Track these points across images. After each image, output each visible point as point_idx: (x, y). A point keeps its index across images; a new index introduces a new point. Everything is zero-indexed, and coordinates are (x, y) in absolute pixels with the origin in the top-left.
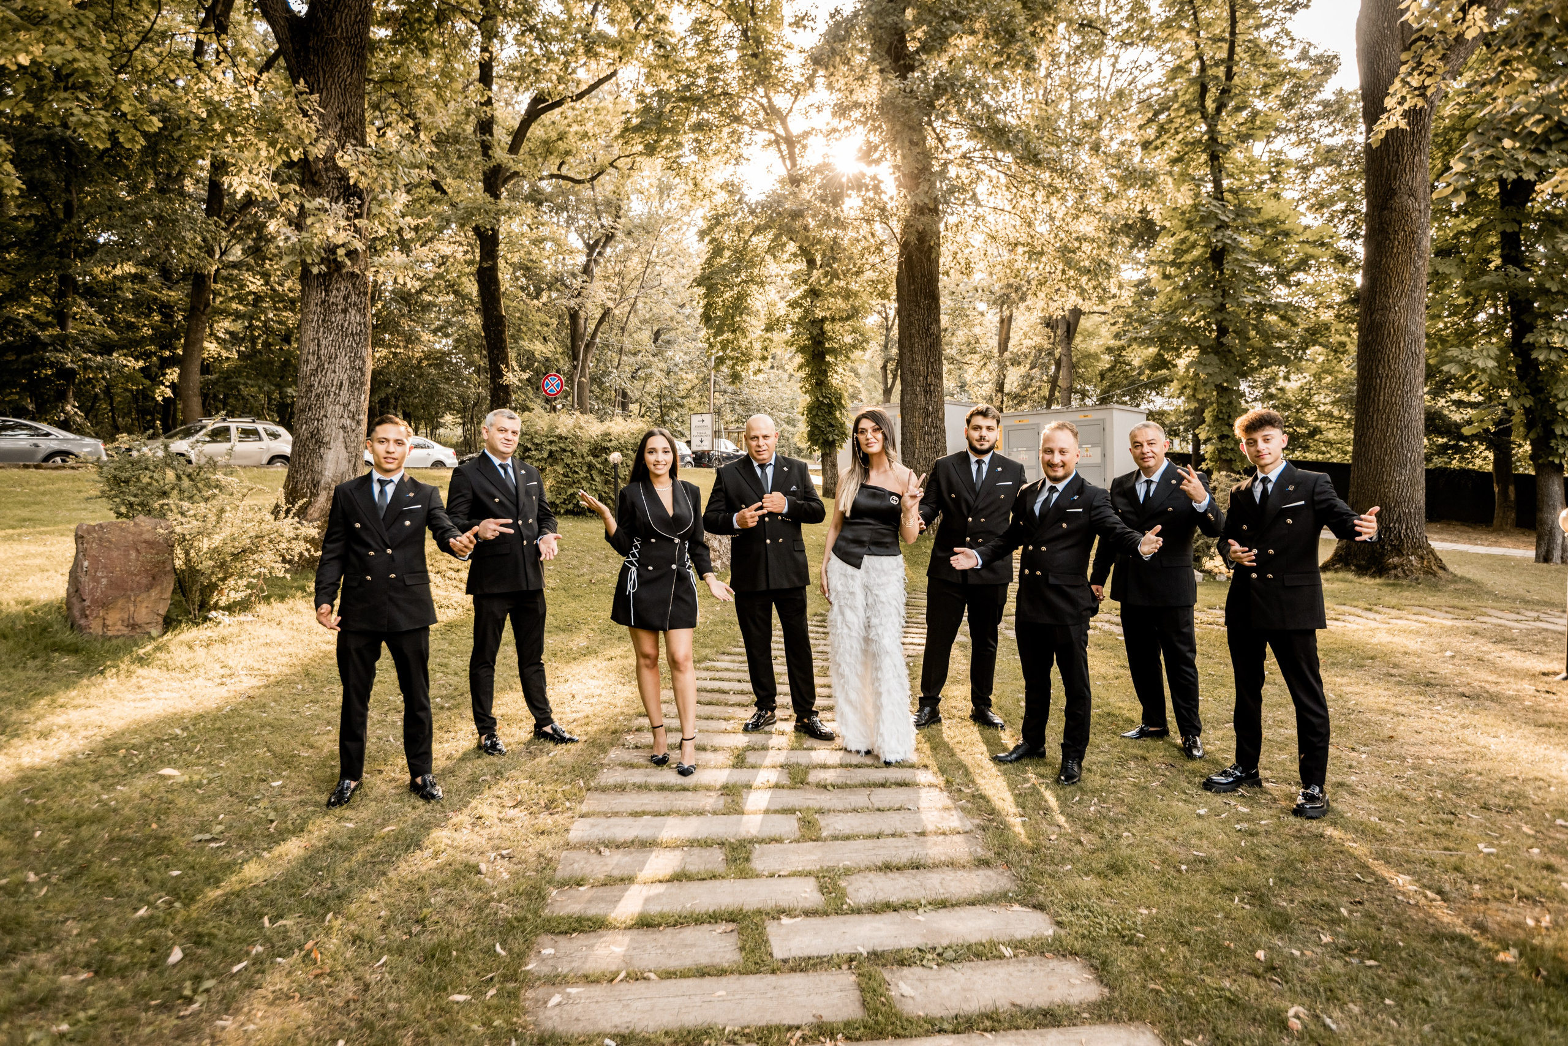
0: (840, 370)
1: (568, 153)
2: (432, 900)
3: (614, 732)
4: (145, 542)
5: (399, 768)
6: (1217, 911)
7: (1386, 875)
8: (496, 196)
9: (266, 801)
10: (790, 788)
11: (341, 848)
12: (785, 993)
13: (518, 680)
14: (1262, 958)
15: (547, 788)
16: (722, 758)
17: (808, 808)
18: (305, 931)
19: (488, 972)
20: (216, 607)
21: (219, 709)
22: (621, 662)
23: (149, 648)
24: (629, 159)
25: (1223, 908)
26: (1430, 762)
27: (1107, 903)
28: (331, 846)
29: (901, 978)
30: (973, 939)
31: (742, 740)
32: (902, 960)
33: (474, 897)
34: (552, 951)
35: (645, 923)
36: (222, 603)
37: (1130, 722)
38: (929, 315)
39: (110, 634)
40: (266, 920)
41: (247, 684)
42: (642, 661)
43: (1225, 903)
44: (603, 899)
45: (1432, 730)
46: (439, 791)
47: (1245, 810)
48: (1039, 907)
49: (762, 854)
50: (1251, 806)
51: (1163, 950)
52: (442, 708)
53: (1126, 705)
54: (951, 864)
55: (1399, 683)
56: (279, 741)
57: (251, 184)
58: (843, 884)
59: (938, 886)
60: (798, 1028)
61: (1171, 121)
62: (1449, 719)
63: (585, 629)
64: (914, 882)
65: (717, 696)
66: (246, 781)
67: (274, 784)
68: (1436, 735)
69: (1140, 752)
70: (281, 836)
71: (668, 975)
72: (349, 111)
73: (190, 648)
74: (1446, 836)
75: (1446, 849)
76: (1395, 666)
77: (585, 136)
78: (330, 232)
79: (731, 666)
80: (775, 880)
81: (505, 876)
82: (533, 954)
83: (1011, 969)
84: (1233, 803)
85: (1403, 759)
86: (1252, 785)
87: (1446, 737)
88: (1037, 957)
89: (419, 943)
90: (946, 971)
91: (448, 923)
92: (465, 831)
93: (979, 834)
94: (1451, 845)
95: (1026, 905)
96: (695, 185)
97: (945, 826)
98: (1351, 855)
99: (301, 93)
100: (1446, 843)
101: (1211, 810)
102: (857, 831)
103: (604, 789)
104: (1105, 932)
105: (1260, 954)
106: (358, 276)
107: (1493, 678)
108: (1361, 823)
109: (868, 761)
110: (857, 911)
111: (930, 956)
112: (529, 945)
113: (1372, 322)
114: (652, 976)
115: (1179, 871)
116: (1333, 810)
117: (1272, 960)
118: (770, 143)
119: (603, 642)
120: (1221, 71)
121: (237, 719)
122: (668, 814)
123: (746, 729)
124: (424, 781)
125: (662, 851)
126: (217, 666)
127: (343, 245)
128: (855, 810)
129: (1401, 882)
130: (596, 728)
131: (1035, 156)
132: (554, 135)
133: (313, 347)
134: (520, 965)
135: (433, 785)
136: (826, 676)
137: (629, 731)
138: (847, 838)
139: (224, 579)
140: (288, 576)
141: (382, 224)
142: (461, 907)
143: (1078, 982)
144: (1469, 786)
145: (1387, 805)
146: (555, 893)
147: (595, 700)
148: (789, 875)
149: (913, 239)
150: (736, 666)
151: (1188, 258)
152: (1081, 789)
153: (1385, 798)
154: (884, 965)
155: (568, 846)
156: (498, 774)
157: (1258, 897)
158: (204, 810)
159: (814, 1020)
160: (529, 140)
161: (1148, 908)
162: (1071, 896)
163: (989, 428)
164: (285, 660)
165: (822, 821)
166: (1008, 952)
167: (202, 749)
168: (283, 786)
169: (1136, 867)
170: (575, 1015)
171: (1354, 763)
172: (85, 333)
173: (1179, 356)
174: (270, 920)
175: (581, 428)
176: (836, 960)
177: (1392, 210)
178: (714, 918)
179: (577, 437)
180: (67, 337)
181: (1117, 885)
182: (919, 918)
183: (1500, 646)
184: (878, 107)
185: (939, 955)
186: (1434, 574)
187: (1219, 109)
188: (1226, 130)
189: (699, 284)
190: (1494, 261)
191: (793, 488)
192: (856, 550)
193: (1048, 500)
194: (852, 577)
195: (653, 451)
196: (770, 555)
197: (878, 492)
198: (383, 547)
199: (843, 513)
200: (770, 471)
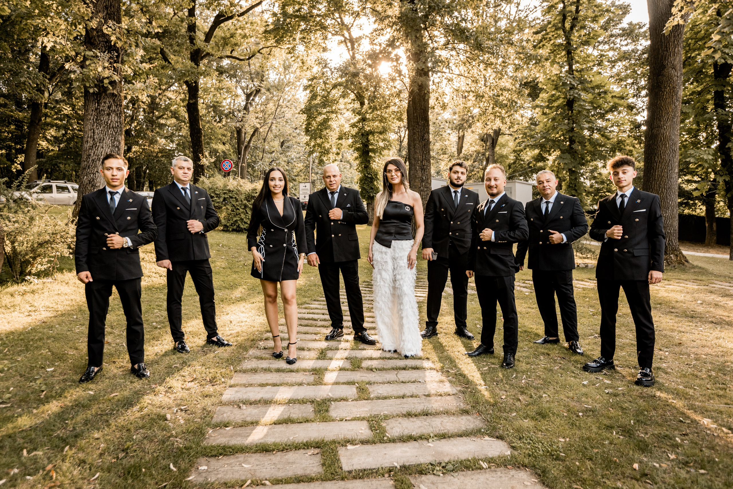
0: (377, 160)
1: (236, 45)
2: (135, 437)
3: (253, 340)
5: (125, 361)
6: (603, 440)
7: (696, 418)
8: (198, 65)
9: (42, 379)
10: (351, 370)
11: (83, 406)
13: (200, 313)
14: (637, 469)
15: (212, 371)
16: (313, 354)
17: (362, 382)
18: (49, 458)
19: (163, 482)
20: (30, 274)
21: (24, 328)
22: (258, 304)
24: (268, 50)
25: (608, 439)
26: (704, 357)
27: (540, 435)
28: (77, 405)
29: (421, 482)
30: (463, 457)
31: (324, 344)
32: (421, 471)
33: (160, 435)
34: (206, 468)
35: (264, 449)
36: (33, 271)
37: (537, 335)
38: (424, 129)
40: (25, 452)
41: (44, 315)
42: (267, 299)
43: (609, 435)
44: (239, 435)
45: (701, 340)
46: (147, 373)
47: (610, 382)
48: (500, 438)
49: (336, 407)
50: (611, 380)
51: (577, 463)
52: (156, 328)
53: (534, 327)
54: (447, 413)
55: (677, 316)
56: (56, 346)
57: (55, 42)
58: (384, 424)
59: (439, 425)
61: (547, 34)
62: (709, 334)
63: (240, 289)
64: (425, 423)
65: (310, 322)
66: (32, 368)
67: (48, 370)
68: (704, 343)
69: (546, 351)
70: (47, 400)
71: (277, 482)
72: (111, 5)
73: (12, 295)
74: (725, 397)
75: (726, 404)
76: (673, 308)
77: (245, 36)
78: (100, 69)
79: (319, 306)
80: (343, 423)
81: (182, 422)
82: (193, 470)
83: (487, 476)
84: (601, 378)
85: (689, 355)
86: (610, 369)
87: (709, 344)
88: (502, 468)
89: (122, 464)
90: (448, 478)
91: (144, 451)
92: (161, 396)
93: (461, 396)
94: (729, 402)
95: (492, 437)
96: (303, 63)
97: (441, 390)
98: (674, 407)
100: (725, 401)
101: (589, 382)
102: (390, 394)
103: (245, 372)
104: (541, 452)
105: (636, 466)
106: (116, 96)
107: (726, 314)
108: (675, 389)
109: (395, 356)
110: (393, 441)
111: (438, 468)
112: (192, 464)
113: (652, 134)
114: (267, 482)
115: (578, 416)
116: (657, 382)
117: (644, 470)
118: (342, 42)
119: (249, 295)
120: (573, 8)
121: (35, 334)
122: (281, 385)
123: (327, 339)
124: (139, 366)
125: (277, 406)
126: (27, 306)
127: (108, 78)
128: (389, 382)
129: (706, 423)
130: (242, 338)
131: (480, 45)
132: (228, 35)
133: (90, 134)
134: (185, 477)
135: (144, 369)
136: (370, 312)
137: (261, 340)
138: (385, 398)
139: (34, 258)
141: (130, 67)
142: (152, 441)
143: (529, 484)
144: (729, 369)
145: (687, 379)
146: (211, 431)
147: (243, 324)
148: (352, 420)
149: (416, 89)
150: (322, 307)
151: (555, 104)
152: (516, 370)
153: (685, 376)
154: (410, 474)
155: (221, 404)
156: (184, 363)
157: (627, 432)
160: (215, 37)
161: (564, 438)
162: (518, 430)
163: (462, 173)
164: (68, 303)
165: (371, 388)
166: (485, 465)
167: (9, 351)
168: (53, 371)
169: (554, 414)
171: (663, 357)
173: (550, 155)
174: (29, 452)
175: (241, 186)
176: (381, 471)
177: (663, 76)
178: (307, 446)
179: (239, 191)
181: (544, 424)
182: (430, 444)
183: (725, 298)
184: (399, 18)
185: (443, 467)
186: (683, 264)
187: (572, 28)
188: (575, 39)
189: (304, 113)
190: (710, 107)
191: (349, 205)
192: (388, 238)
193: (490, 207)
194: (386, 253)
195: (273, 179)
196: (334, 243)
197: (398, 205)
198: (113, 231)
199: (379, 217)
200: (336, 196)
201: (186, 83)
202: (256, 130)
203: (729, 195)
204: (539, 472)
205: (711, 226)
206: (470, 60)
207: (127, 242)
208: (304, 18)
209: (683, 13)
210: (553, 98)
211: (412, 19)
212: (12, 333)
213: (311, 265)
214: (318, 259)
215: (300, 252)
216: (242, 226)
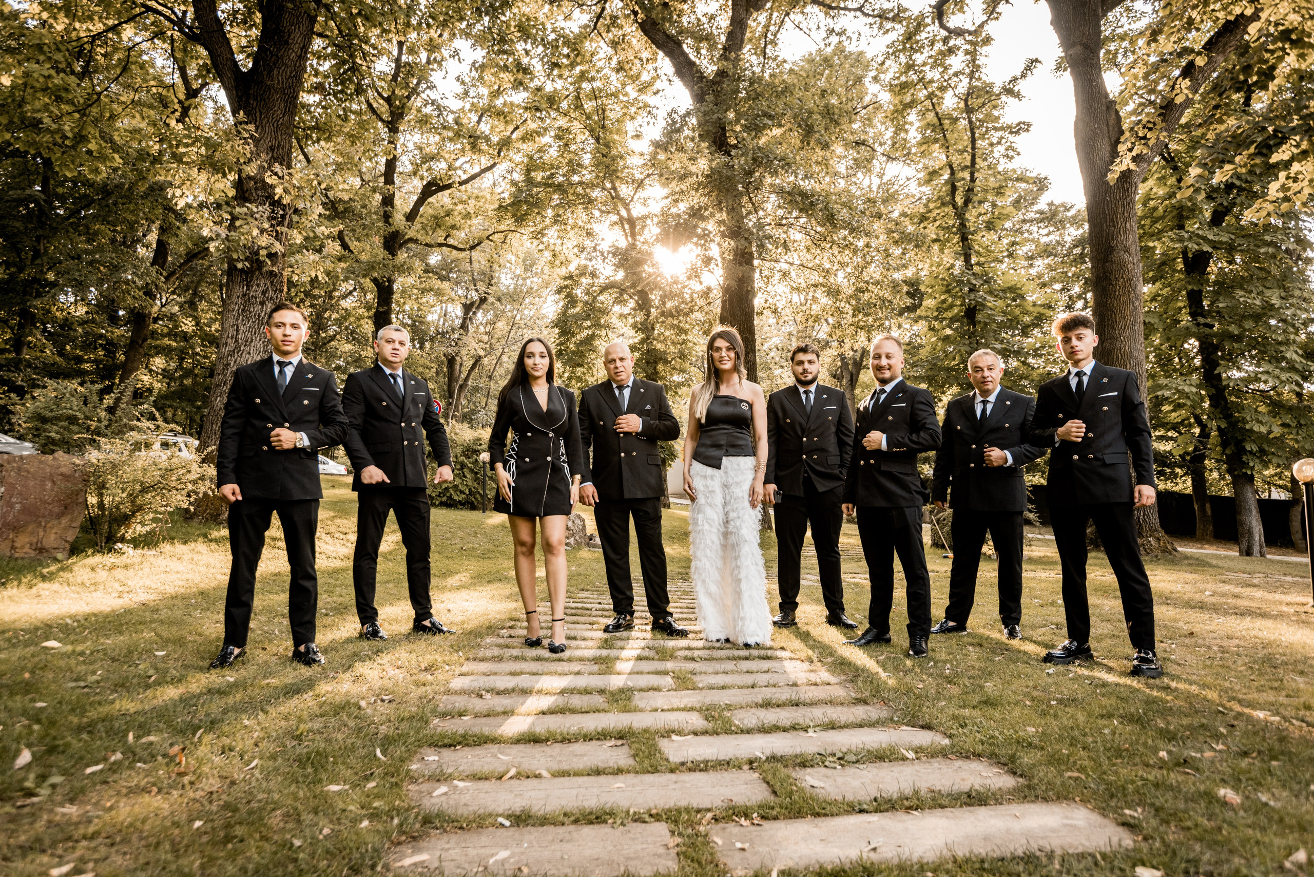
1: (453, 227)
2: (310, 725)
3: (489, 628)
4: (62, 475)
5: (283, 648)
8: (393, 253)
9: (147, 664)
10: (659, 660)
11: (220, 692)
12: (688, 785)
15: (427, 658)
16: (592, 644)
17: (681, 671)
18: (171, 744)
19: (367, 770)
20: (123, 540)
21: (114, 610)
23: (53, 568)
24: (502, 235)
25: (1106, 727)
28: (209, 692)
29: (807, 775)
30: (871, 746)
32: (804, 763)
33: (353, 723)
34: (436, 758)
35: (532, 739)
36: (129, 536)
39: (17, 555)
40: (131, 736)
41: (143, 597)
42: (519, 549)
43: (1106, 723)
44: (487, 725)
46: (321, 658)
47: (1088, 673)
48: (927, 727)
49: (642, 698)
50: (1091, 671)
51: (1065, 751)
54: (830, 702)
56: (166, 630)
58: (728, 714)
59: (821, 715)
60: (709, 810)
61: (930, 211)
64: (797, 713)
65: (579, 611)
66: (130, 652)
67: (157, 653)
70: (160, 684)
71: (562, 774)
72: (279, 145)
73: (93, 569)
77: (467, 216)
80: (659, 713)
81: (386, 711)
82: (415, 759)
83: (917, 768)
85: (1209, 647)
86: (1087, 659)
88: (940, 759)
89: (294, 752)
90: (851, 770)
92: (346, 684)
93: (849, 684)
95: (913, 726)
96: (554, 255)
97: (816, 680)
99: (241, 123)
102: (730, 684)
103: (483, 659)
104: (1001, 739)
105: (1163, 755)
106: (276, 275)
107: (1254, 605)
109: (728, 645)
110: (747, 731)
111: (831, 759)
112: (411, 753)
114: (545, 773)
115: (1050, 705)
117: (1176, 759)
118: (616, 223)
120: (967, 175)
121: (130, 617)
122: (545, 674)
124: (307, 649)
125: (542, 696)
126: (117, 585)
127: (266, 247)
128: (725, 672)
131: (833, 215)
132: (442, 212)
133: (232, 332)
134: (402, 766)
135: (316, 653)
137: (503, 628)
138: (723, 688)
139: (133, 513)
140: (192, 508)
141: (300, 233)
142: (339, 729)
143: (988, 773)
146: (437, 719)
148: (672, 710)
149: (734, 284)
151: (949, 314)
154: (786, 766)
155: (448, 692)
156: (378, 652)
157: (1136, 721)
158: (81, 668)
159: (725, 805)
160: (421, 217)
161: (1033, 727)
163: (810, 362)
164: (181, 583)
165: (696, 678)
166: (911, 755)
168: (167, 656)
169: (1009, 702)
170: (463, 801)
172: (37, 358)
174: (135, 737)
176: (735, 763)
177: (1112, 262)
178: (602, 736)
180: (20, 361)
181: (996, 713)
182: (810, 735)
183: (1248, 589)
184: (708, 176)
185: (839, 759)
186: (1170, 553)
187: (967, 202)
188: (972, 219)
189: (556, 325)
190: (1185, 319)
191: (648, 407)
192: (713, 452)
193: (878, 399)
194: (712, 477)
195: (531, 355)
196: (624, 467)
197: (730, 401)
198: (281, 420)
199: (699, 420)
200: (627, 392)
201: (375, 281)
202: (478, 360)
203: (1228, 452)
204: (1003, 760)
205: (1202, 509)
206: (817, 242)
207: (302, 440)
208: (559, 188)
209: (1134, 153)
210: (944, 306)
211: (728, 177)
212: (95, 615)
213: (584, 503)
214: (596, 495)
215: (572, 475)
216: (456, 498)
